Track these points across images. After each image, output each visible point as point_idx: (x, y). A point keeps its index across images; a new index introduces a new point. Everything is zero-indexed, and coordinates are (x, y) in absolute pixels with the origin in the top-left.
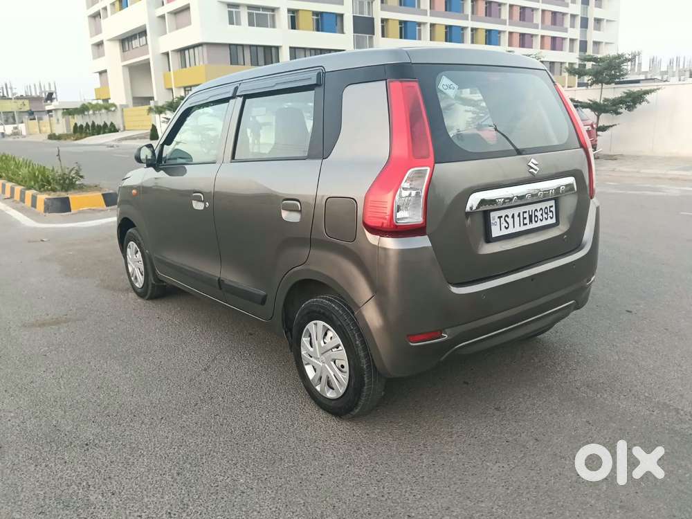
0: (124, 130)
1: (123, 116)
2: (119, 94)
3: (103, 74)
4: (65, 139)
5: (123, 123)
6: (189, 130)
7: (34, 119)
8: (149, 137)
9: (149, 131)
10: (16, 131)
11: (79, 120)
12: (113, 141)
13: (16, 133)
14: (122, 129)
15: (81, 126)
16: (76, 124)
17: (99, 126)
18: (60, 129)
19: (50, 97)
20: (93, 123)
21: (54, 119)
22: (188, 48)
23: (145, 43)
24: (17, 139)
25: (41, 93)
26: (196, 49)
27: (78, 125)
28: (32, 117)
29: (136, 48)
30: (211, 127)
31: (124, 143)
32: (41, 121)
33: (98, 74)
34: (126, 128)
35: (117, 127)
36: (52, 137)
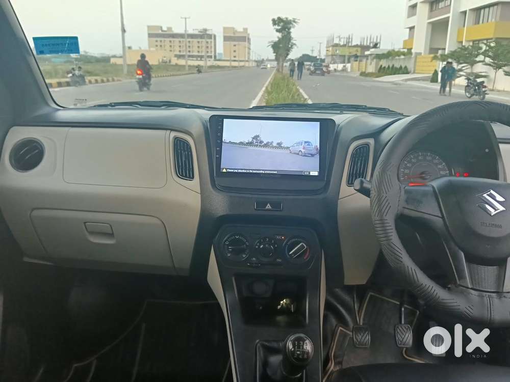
0: (414, 73)
1: (415, 62)
2: (420, 45)
3: (412, 30)
4: (370, 77)
5: (415, 68)
6: (463, 75)
7: (357, 61)
8: (430, 80)
9: (431, 75)
10: (344, 68)
11: (384, 63)
12: (403, 80)
13: (344, 70)
14: (412, 72)
15: (385, 67)
16: (381, 66)
17: (396, 68)
18: (371, 69)
19: (375, 46)
20: (393, 65)
21: (369, 61)
22: (484, 7)
23: (449, 4)
24: (342, 74)
25: (370, 43)
26: (491, 9)
27: (383, 66)
28: (356, 59)
29: (442, 8)
30: (483, 74)
31: (409, 82)
32: (361, 63)
33: (408, 30)
34: (416, 72)
35: (409, 70)
36: (363, 74)
